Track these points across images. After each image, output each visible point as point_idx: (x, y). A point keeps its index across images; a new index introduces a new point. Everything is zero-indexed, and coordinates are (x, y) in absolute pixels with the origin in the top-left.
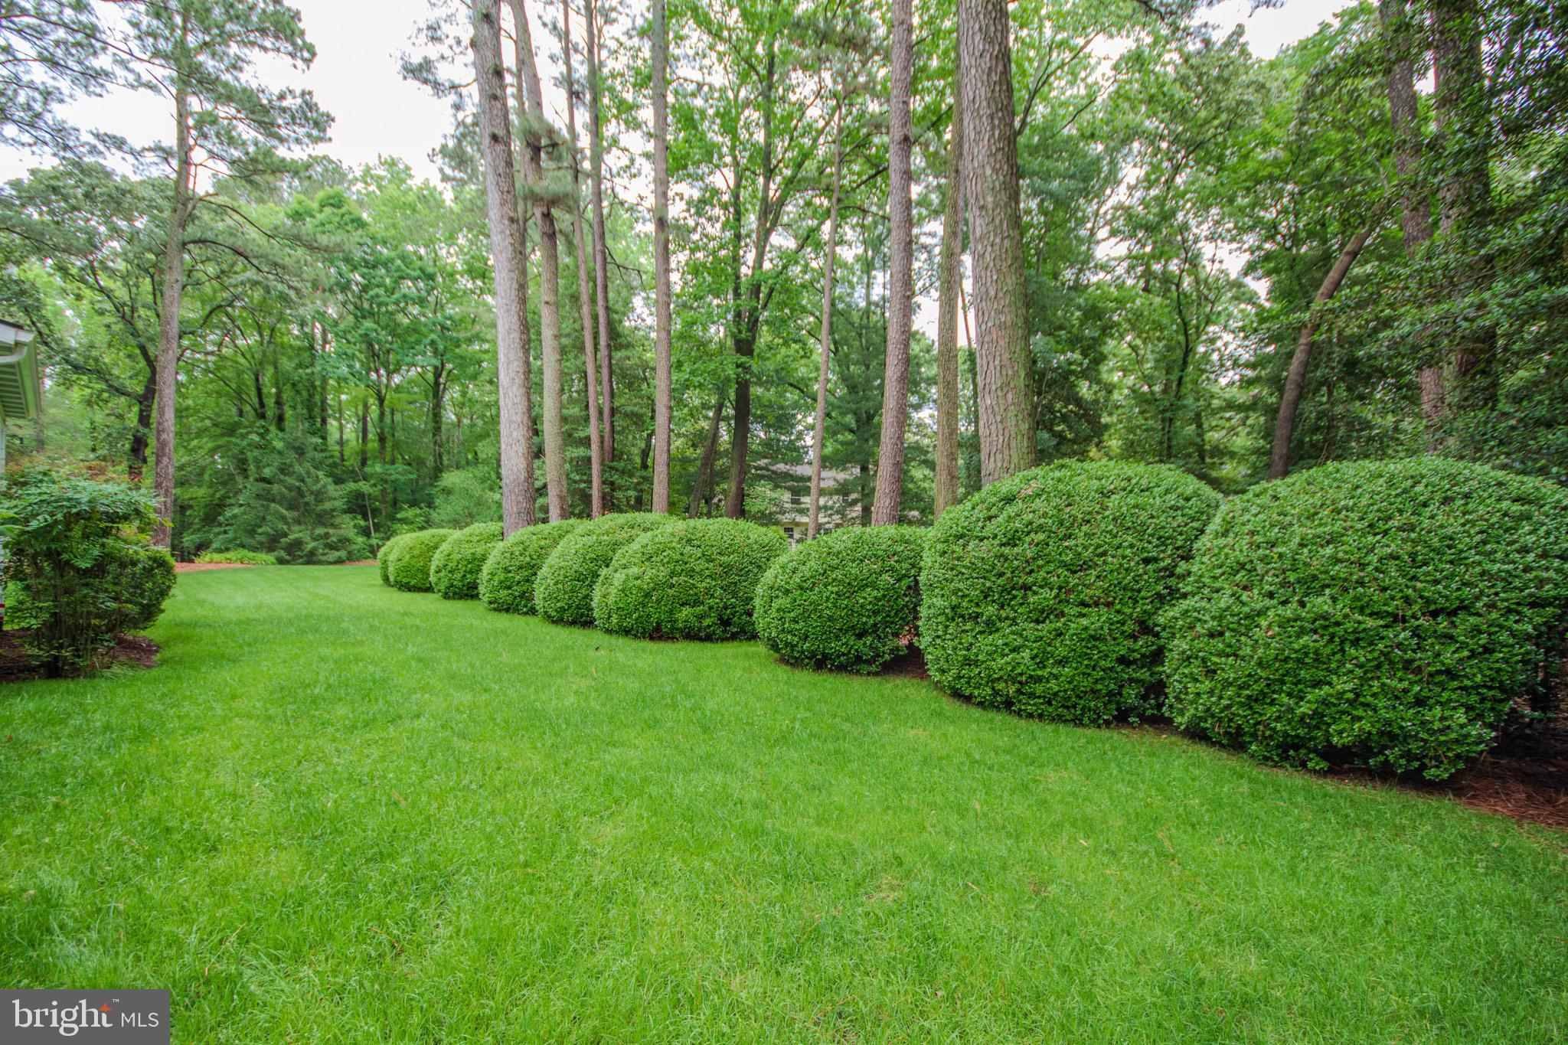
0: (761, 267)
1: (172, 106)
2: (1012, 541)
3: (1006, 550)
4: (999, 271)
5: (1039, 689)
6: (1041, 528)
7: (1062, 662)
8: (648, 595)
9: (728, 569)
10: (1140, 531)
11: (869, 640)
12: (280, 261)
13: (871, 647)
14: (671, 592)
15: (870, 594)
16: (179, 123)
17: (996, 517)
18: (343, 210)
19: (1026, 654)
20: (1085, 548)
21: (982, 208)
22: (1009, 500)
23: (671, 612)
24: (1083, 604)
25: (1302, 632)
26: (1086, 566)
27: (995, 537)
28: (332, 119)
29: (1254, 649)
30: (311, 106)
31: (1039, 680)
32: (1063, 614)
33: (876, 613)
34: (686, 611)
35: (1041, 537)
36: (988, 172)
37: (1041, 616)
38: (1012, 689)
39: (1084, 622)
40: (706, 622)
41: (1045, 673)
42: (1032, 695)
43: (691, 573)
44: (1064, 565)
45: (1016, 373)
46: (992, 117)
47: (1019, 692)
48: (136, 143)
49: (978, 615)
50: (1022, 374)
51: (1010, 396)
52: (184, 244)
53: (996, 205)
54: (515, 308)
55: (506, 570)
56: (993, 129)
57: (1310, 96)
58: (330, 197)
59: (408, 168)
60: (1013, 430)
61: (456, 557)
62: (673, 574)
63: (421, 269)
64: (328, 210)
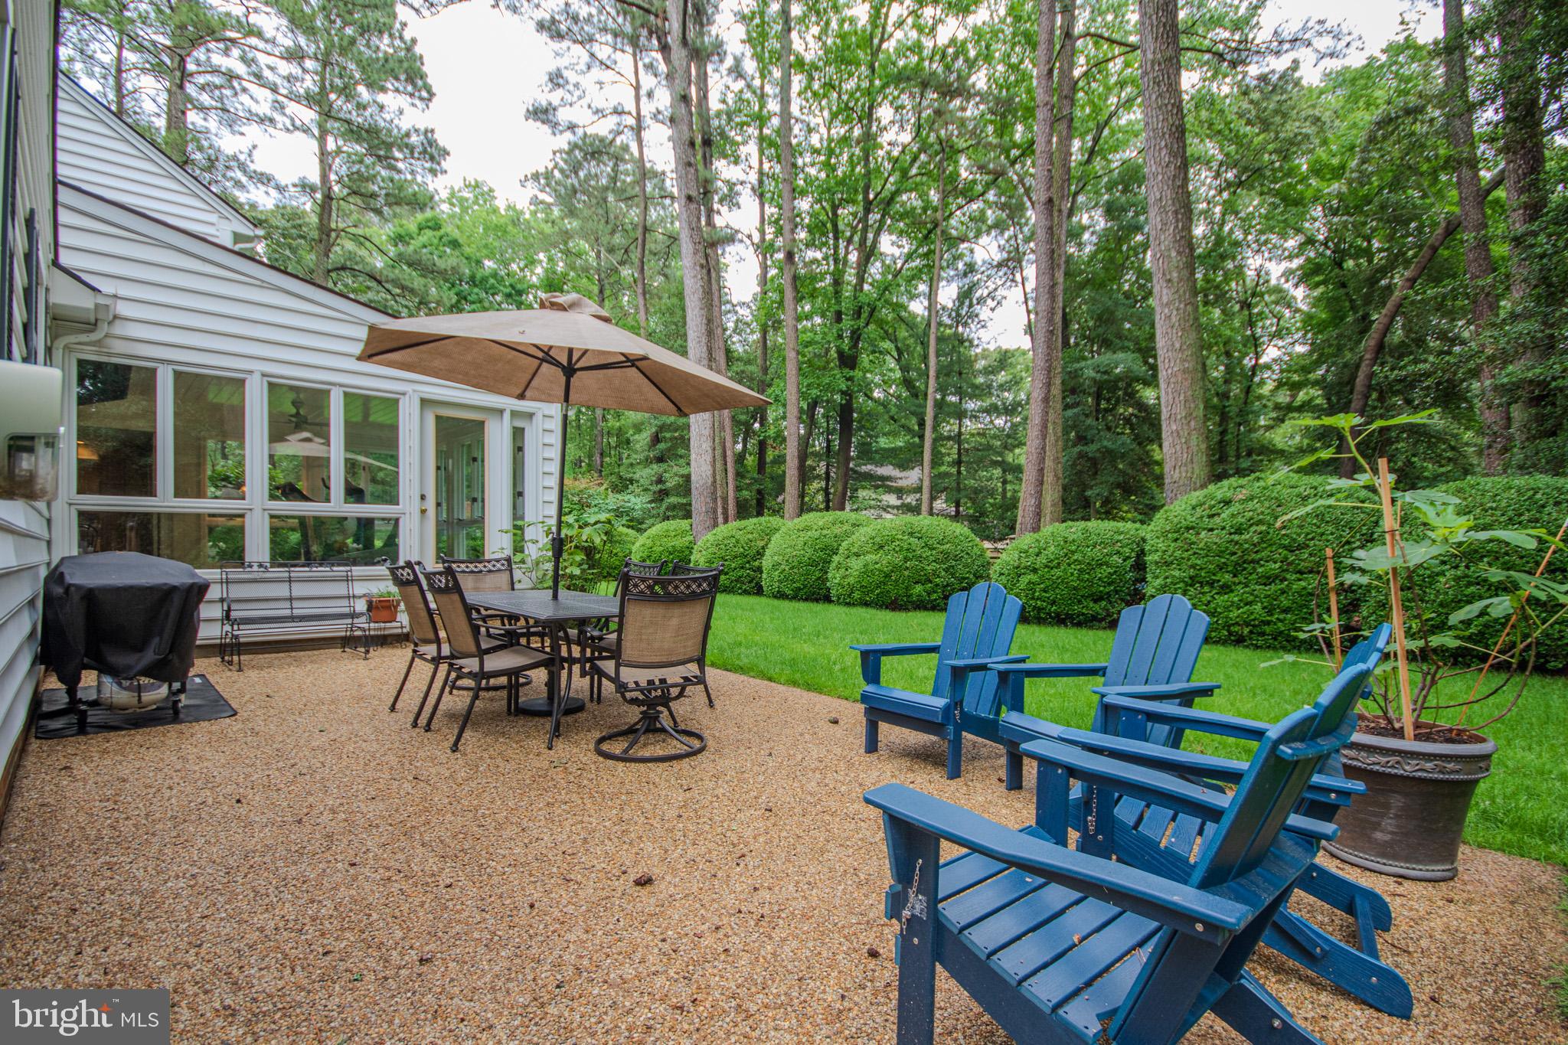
0: (862, 289)
1: (314, 145)
2: (1239, 531)
3: (1236, 537)
4: (1183, 330)
5: (1267, 629)
6: (1260, 522)
7: (1286, 611)
8: (888, 576)
9: (947, 555)
10: (1336, 522)
11: (1104, 603)
12: (408, 283)
13: (1104, 609)
14: (906, 573)
15: (1106, 571)
16: (321, 161)
17: (1219, 514)
18: (442, 232)
19: (1258, 607)
20: (1299, 535)
21: (1169, 281)
22: (1227, 503)
23: (907, 588)
24: (1301, 572)
25: (1469, 584)
26: (1300, 547)
27: (1223, 528)
28: (446, 153)
29: (1437, 596)
30: (432, 143)
31: (1268, 623)
32: (1285, 579)
33: (1110, 584)
34: (918, 588)
35: (1264, 528)
36: (1174, 254)
37: (1268, 580)
38: (1246, 631)
39: (1303, 584)
40: (934, 596)
41: (1274, 619)
42: (1263, 634)
43: (919, 558)
44: (1285, 547)
45: (1197, 406)
46: (1176, 212)
47: (1251, 632)
48: (283, 181)
49: (1214, 581)
50: (1202, 406)
51: (1193, 423)
52: (329, 271)
53: (1181, 280)
54: (704, 340)
55: (723, 558)
56: (1177, 221)
57: (1372, 139)
58: (428, 221)
59: (491, 190)
60: (1195, 449)
61: (657, 549)
62: (906, 559)
63: (511, 286)
64: (429, 233)
